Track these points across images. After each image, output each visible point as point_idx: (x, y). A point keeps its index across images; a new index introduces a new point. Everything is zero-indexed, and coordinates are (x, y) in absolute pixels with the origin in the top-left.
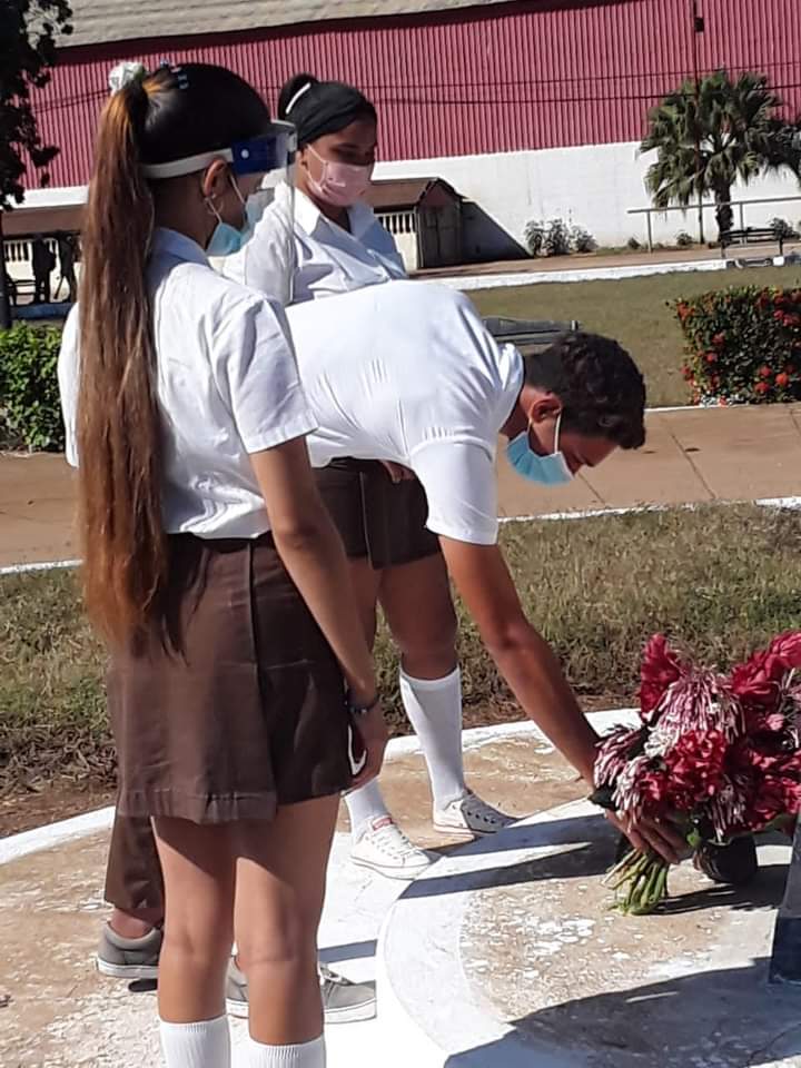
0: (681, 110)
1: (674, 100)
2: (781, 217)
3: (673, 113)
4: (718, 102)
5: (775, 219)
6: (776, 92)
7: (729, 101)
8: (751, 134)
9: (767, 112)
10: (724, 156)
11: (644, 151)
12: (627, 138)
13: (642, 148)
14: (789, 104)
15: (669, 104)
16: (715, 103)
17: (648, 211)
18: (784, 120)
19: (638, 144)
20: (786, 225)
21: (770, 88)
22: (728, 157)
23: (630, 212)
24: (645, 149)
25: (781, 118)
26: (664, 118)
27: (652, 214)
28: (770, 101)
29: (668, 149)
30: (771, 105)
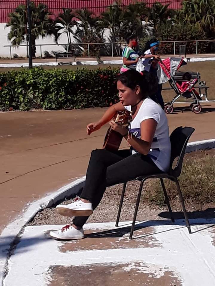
0: (21, 14)
1: (18, 10)
2: (47, 51)
3: (18, 15)
4: (34, 12)
5: (45, 51)
6: (52, 10)
7: (37, 12)
8: (43, 23)
9: (48, 16)
10: (35, 29)
11: (7, 27)
12: (3, 22)
13: (7, 25)
14: (54, 14)
15: (17, 12)
16: (32, 12)
17: (10, 46)
18: (52, 19)
19: (5, 24)
20: (49, 53)
21: (48, 9)
22: (37, 30)
23: (4, 46)
24: (8, 26)
25: (51, 19)
26: (14, 16)
27: (11, 47)
28: (48, 13)
29: (15, 26)
30: (49, 14)
